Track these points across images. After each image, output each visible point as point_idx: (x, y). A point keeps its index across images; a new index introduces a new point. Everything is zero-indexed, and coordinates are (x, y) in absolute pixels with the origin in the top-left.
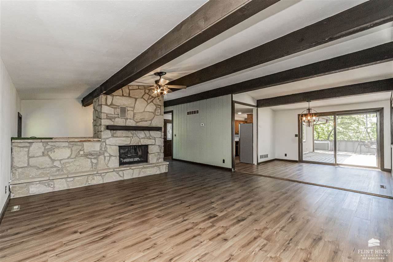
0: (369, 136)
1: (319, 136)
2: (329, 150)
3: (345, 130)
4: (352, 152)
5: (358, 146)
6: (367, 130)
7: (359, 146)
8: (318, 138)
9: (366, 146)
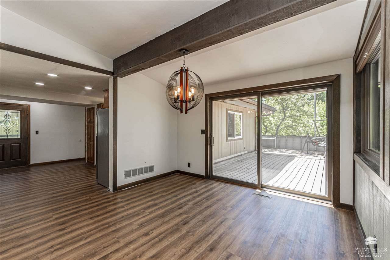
0: (318, 131)
1: (267, 130)
2: (275, 147)
3: (293, 124)
4: (298, 150)
5: (305, 144)
6: (315, 125)
7: (307, 143)
8: (266, 133)
9: (314, 143)
